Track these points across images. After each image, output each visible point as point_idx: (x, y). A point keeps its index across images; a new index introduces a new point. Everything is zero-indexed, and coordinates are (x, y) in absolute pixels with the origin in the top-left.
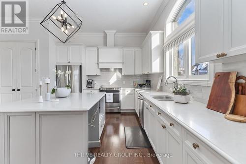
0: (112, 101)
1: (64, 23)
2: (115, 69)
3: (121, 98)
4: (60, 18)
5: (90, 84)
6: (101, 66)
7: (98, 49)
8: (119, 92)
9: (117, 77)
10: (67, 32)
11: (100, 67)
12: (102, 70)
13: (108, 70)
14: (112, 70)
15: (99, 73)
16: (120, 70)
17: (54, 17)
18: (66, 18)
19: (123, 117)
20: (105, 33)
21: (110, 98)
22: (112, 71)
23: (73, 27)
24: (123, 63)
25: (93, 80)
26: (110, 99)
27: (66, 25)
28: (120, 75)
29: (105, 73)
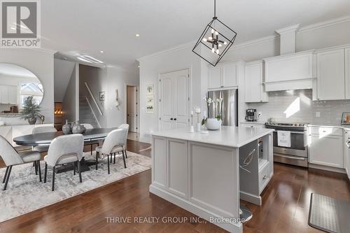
0: (288, 145)
1: (215, 42)
2: (297, 92)
3: (309, 142)
4: (210, 38)
5: (251, 115)
6: (269, 88)
7: (264, 63)
8: (303, 131)
9: (302, 104)
10: (218, 52)
11: (267, 90)
12: (271, 94)
13: (281, 93)
14: (291, 92)
15: (265, 98)
16: (309, 92)
17: (205, 40)
18: (217, 36)
19: (313, 177)
20: (278, 34)
21: (285, 139)
22: (290, 95)
23: (225, 43)
24: (315, 79)
25: (255, 110)
26: (285, 142)
27: (217, 44)
28: (307, 101)
29: (277, 99)
